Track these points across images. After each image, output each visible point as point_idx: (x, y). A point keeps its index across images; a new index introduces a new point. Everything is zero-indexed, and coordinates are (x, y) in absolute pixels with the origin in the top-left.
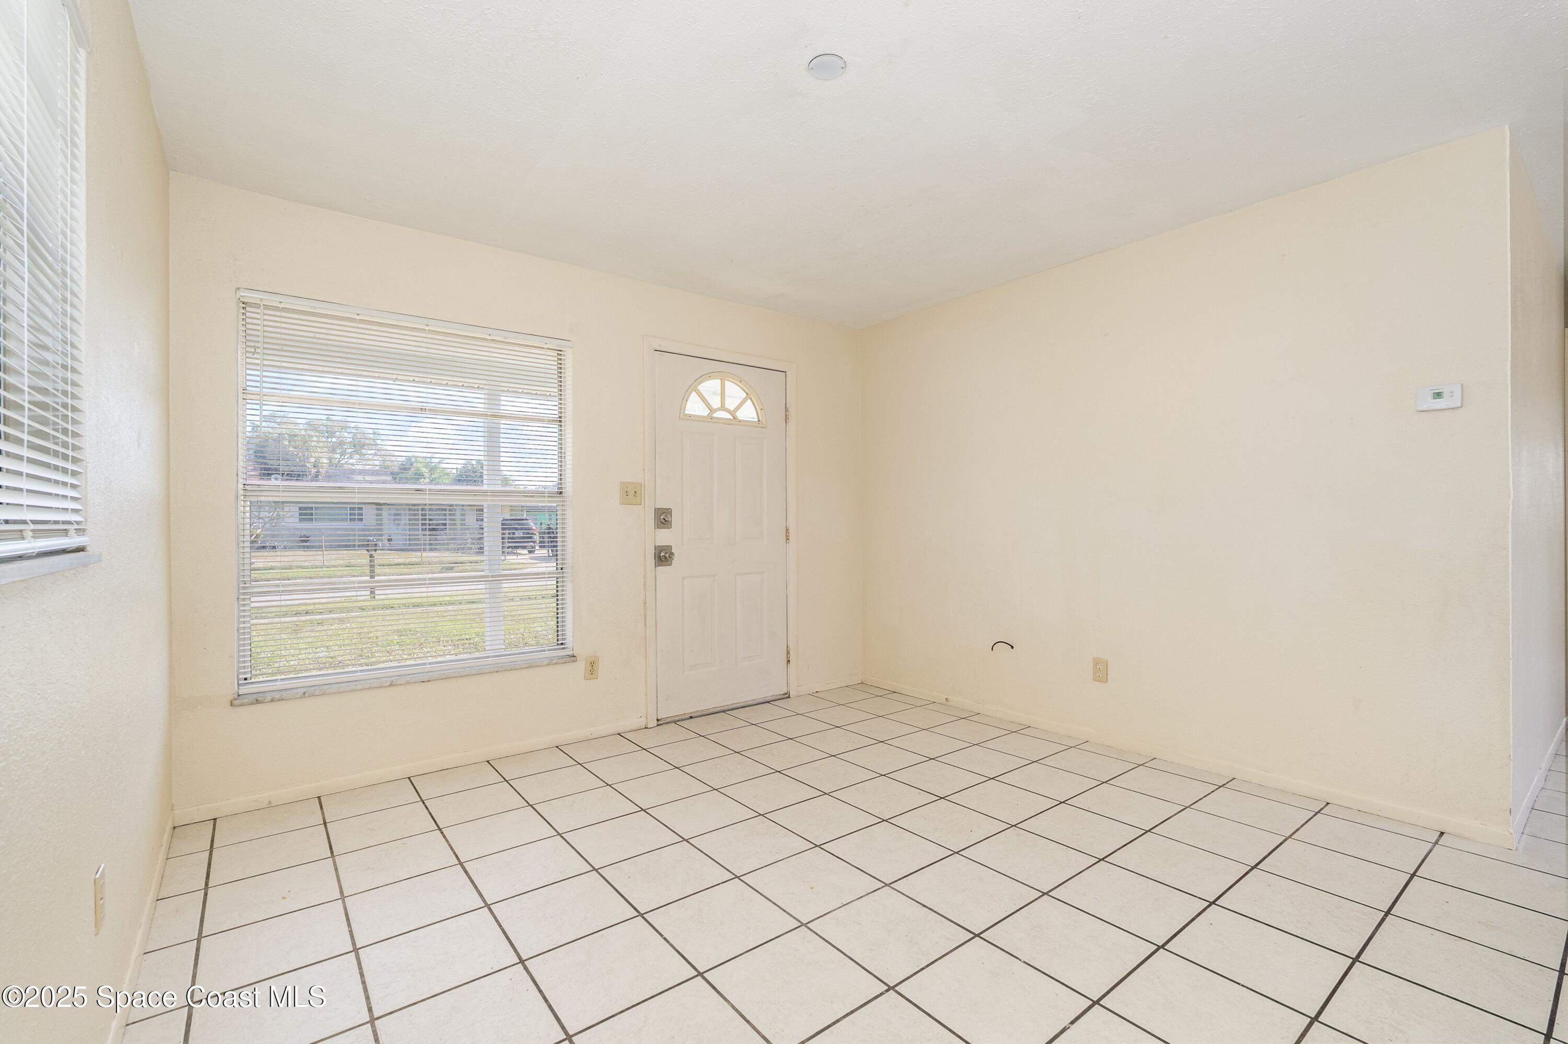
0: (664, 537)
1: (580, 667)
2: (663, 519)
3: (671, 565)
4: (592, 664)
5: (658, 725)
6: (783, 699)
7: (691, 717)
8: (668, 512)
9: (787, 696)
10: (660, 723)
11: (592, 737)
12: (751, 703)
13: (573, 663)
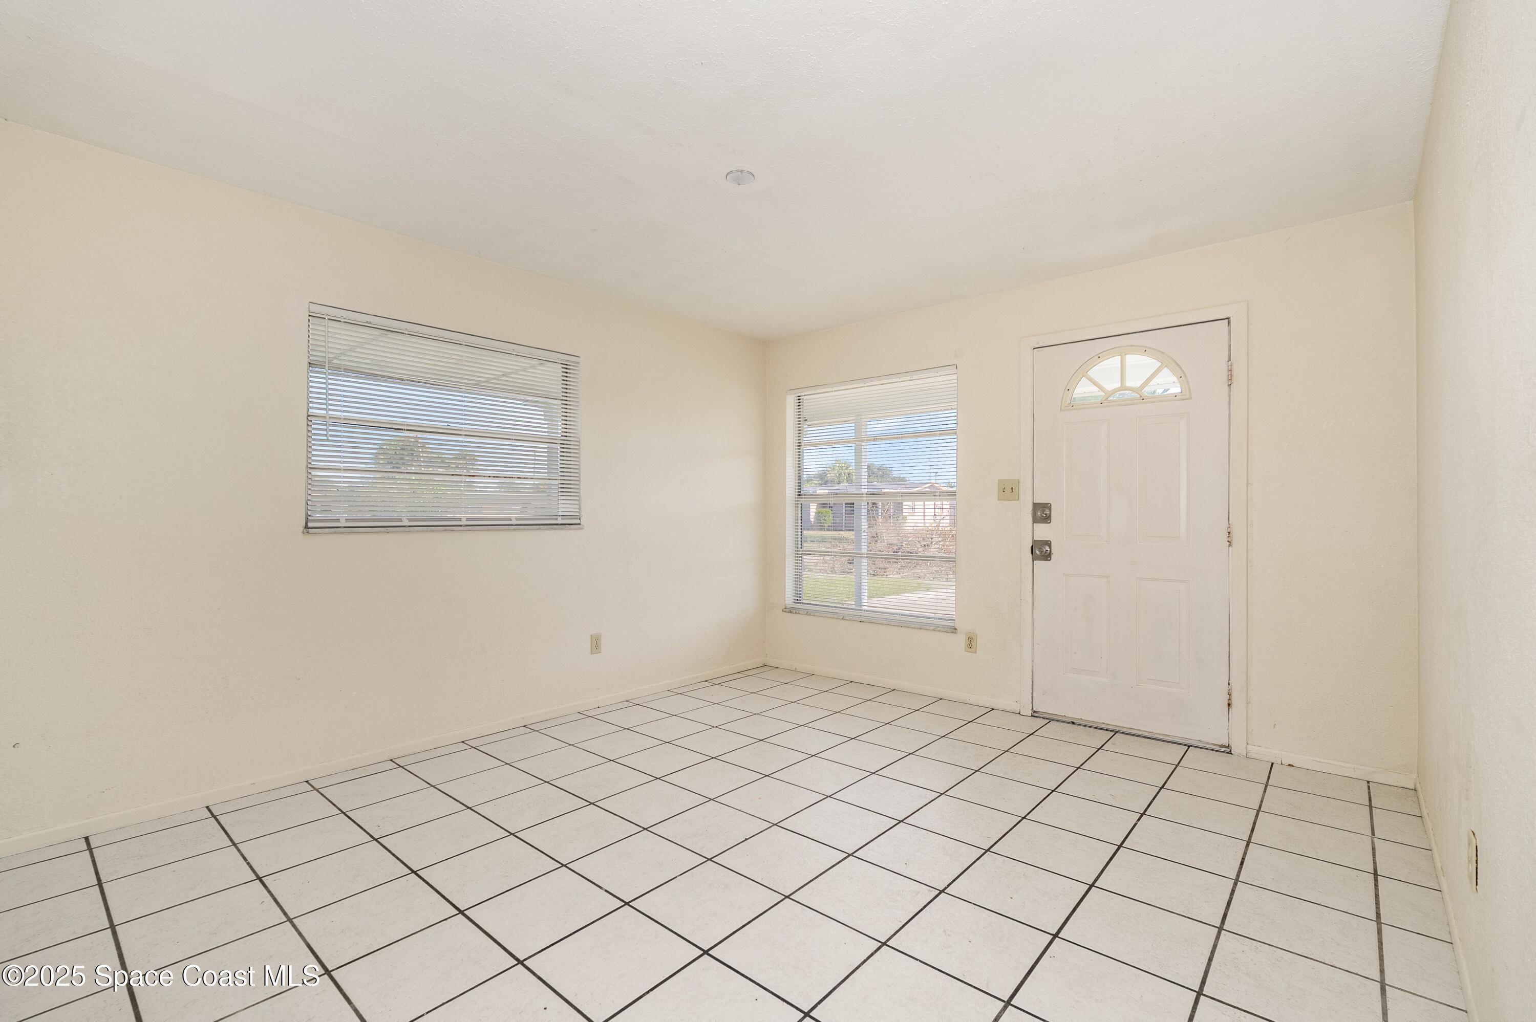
0: (1043, 532)
1: (961, 639)
2: (1042, 513)
3: (1050, 560)
4: (970, 639)
5: (1032, 716)
6: (1220, 752)
7: (1073, 723)
8: (1047, 506)
9: (1227, 750)
10: (1035, 714)
11: (969, 702)
12: (1161, 737)
13: (953, 634)
